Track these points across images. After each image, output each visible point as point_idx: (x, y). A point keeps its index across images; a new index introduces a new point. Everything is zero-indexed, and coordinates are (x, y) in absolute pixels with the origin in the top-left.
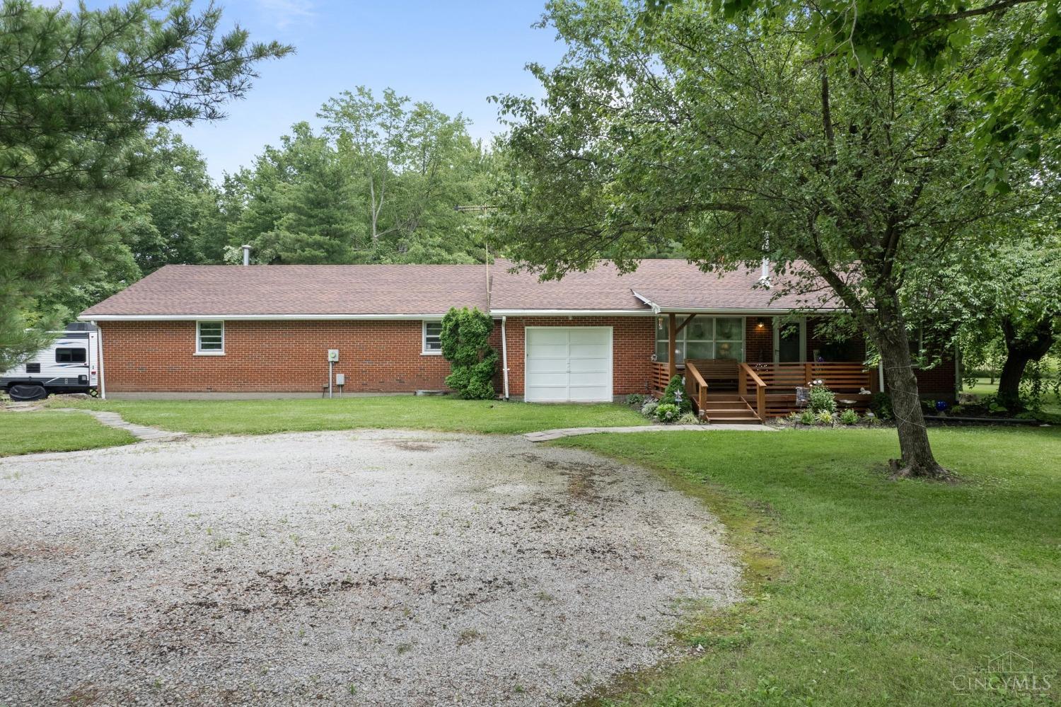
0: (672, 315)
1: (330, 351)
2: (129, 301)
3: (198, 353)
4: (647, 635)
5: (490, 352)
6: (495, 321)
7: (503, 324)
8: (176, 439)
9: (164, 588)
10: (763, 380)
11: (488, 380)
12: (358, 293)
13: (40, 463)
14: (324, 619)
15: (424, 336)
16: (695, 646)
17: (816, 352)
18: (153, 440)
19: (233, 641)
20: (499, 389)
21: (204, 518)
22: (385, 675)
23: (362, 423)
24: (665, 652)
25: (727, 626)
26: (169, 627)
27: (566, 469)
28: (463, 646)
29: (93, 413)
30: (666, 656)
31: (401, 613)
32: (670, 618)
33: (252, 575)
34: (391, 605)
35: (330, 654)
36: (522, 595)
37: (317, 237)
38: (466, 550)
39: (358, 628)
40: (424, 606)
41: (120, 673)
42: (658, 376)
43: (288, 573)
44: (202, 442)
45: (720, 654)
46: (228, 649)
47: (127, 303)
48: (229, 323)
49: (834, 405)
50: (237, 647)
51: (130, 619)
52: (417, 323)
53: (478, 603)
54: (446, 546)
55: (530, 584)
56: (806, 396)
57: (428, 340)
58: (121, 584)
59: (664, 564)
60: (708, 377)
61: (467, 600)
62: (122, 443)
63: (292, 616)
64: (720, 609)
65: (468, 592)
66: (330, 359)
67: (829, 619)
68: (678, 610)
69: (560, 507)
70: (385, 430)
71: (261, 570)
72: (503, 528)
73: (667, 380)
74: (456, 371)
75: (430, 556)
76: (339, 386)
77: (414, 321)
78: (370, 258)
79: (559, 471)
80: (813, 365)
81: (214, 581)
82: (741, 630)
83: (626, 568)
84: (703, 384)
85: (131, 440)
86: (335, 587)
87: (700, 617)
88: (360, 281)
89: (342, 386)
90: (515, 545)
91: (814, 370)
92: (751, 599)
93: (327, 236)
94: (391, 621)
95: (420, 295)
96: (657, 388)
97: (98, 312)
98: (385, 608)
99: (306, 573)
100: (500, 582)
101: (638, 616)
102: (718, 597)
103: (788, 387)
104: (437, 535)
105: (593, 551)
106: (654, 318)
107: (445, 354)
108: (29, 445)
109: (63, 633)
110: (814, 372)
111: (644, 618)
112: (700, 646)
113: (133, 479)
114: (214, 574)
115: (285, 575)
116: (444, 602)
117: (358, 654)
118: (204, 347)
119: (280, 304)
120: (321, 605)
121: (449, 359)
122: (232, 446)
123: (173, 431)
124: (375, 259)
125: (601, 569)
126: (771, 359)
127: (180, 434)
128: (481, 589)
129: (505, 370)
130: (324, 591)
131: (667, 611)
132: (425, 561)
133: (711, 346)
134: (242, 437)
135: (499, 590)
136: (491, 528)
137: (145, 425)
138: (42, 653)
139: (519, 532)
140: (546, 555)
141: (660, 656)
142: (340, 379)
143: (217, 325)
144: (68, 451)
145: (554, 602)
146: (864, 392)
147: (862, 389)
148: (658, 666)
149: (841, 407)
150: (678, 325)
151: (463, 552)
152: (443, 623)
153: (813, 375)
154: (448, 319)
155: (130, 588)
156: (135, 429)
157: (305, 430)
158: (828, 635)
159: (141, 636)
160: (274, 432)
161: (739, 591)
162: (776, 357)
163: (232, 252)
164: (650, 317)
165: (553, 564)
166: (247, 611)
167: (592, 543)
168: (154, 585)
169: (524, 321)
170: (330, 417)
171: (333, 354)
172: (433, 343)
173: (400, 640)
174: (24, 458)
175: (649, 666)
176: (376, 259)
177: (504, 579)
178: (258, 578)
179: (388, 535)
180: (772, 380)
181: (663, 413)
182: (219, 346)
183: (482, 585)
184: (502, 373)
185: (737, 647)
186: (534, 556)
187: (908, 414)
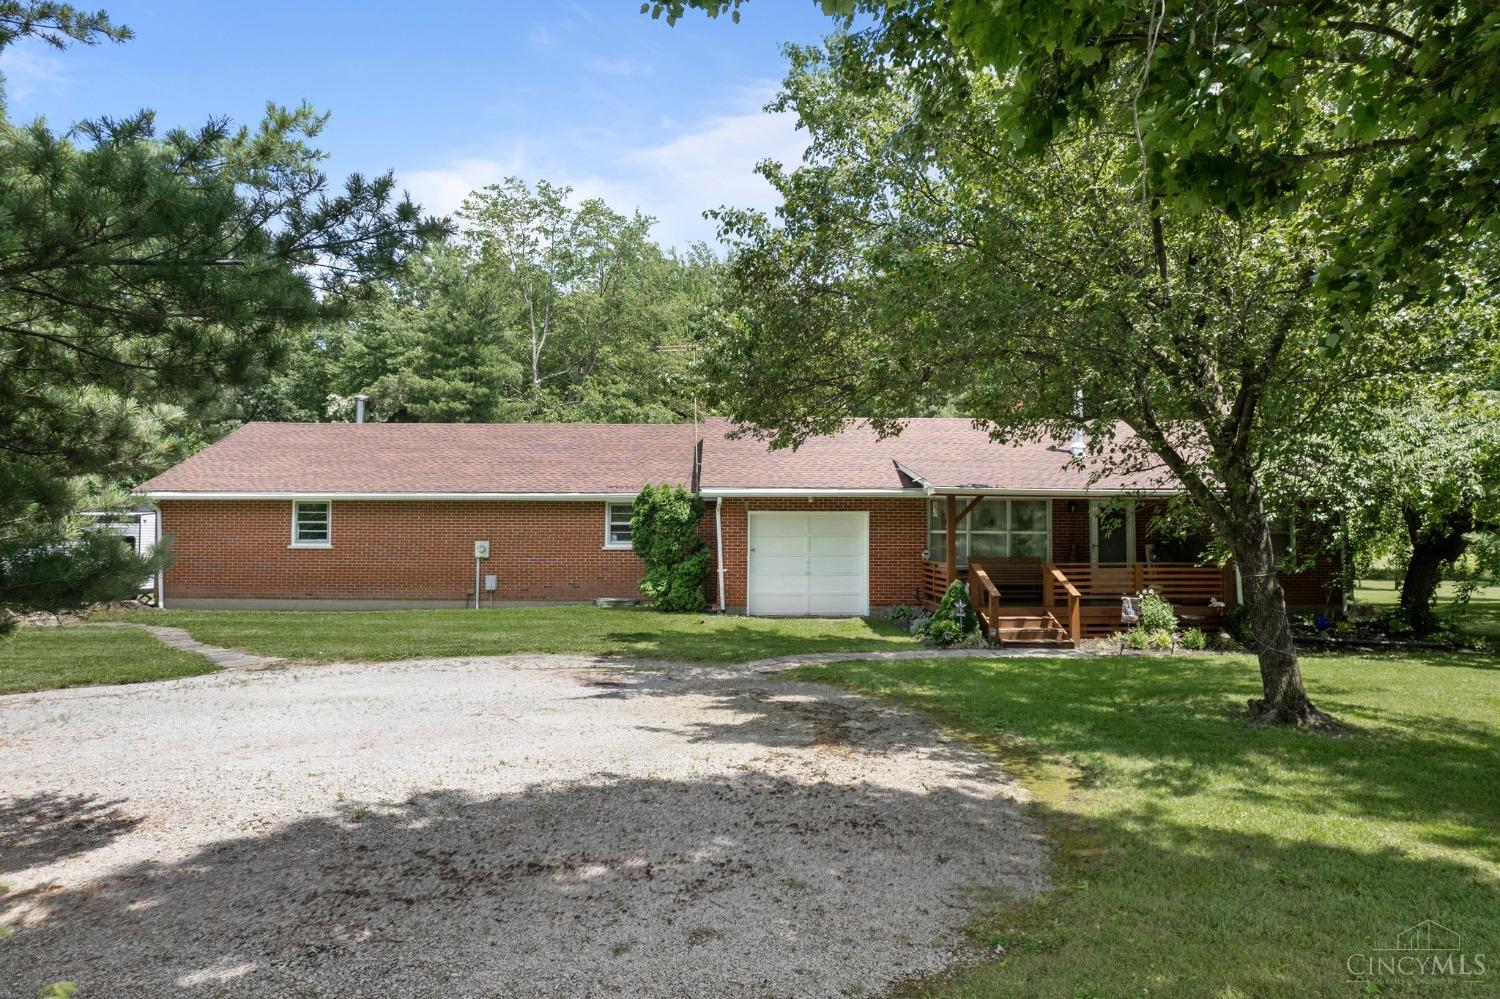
0: (951, 497)
1: (478, 544)
2: (199, 472)
3: (295, 544)
4: (931, 932)
5: (700, 546)
6: (707, 503)
7: (718, 507)
8: (270, 667)
9: (296, 872)
10: (1077, 587)
11: (697, 584)
12: (516, 463)
13: (91, 700)
14: (511, 911)
15: (608, 523)
16: (994, 946)
17: (1149, 547)
18: (239, 668)
19: (399, 939)
20: (712, 598)
21: (330, 779)
22: (600, 982)
23: (525, 645)
24: (955, 954)
25: (1034, 922)
26: (313, 921)
27: (810, 712)
28: (695, 947)
29: (150, 629)
30: (956, 959)
31: (611, 905)
32: (960, 911)
33: (407, 855)
34: (596, 895)
35: (526, 956)
36: (765, 882)
37: (459, 384)
38: (686, 823)
39: (557, 923)
40: (640, 896)
41: (261, 979)
42: (933, 581)
43: (455, 852)
44: (305, 670)
45: (1026, 957)
46: (395, 950)
47: (197, 476)
48: (339, 505)
49: (1173, 622)
50: (405, 948)
51: (260, 910)
52: (597, 506)
53: (709, 892)
54: (660, 817)
55: (774, 866)
56: (1137, 610)
57: (613, 528)
58: (237, 866)
59: (949, 841)
60: (1002, 582)
61: (695, 888)
62: (197, 673)
63: (469, 909)
64: (1024, 901)
65: (695, 878)
66: (478, 554)
67: (1166, 913)
68: (969, 902)
69: (806, 764)
70: (556, 656)
71: (418, 848)
72: (732, 793)
73: (944, 586)
74: (652, 572)
75: (640, 831)
76: (489, 592)
77: (595, 502)
78: (529, 411)
79: (802, 715)
80: (1145, 566)
81: (357, 862)
82: (1051, 927)
83: (900, 848)
84: (994, 592)
85: (207, 667)
86: (520, 872)
87: (998, 910)
88: (518, 445)
89: (493, 592)
90: (751, 816)
91: (1146, 573)
92: (1064, 887)
93: (470, 381)
94: (599, 914)
95: (602, 467)
96: (930, 597)
97: (157, 488)
98: (590, 898)
99: (479, 852)
100: (735, 865)
101: (918, 909)
102: (1020, 884)
103: (1111, 597)
104: (646, 801)
105: (855, 825)
106: (925, 500)
107: (636, 549)
108: (69, 675)
109: (177, 928)
110: (1146, 576)
111: (926, 912)
112: (1000, 948)
113: (222, 723)
114: (357, 854)
115: (451, 855)
116: (666, 890)
117: (562, 957)
118: (302, 536)
119: (409, 478)
120: (504, 894)
121: (642, 556)
122: (349, 678)
123: (265, 655)
124: (535, 414)
125: (866, 848)
126: (1087, 559)
127: (274, 659)
128: (711, 874)
129: (721, 570)
130: (506, 876)
131: (955, 902)
132: (633, 837)
133: (1002, 539)
134: (361, 666)
135: (735, 875)
136: (717, 793)
137: (224, 647)
138: (157, 953)
139: (754, 798)
140: (792, 830)
141: (948, 959)
142: (491, 582)
143: (323, 506)
144: (123, 683)
145: (808, 890)
146: (1215, 603)
147: (1213, 599)
148: (947, 971)
149: (1183, 626)
150: (960, 510)
151: (683, 825)
152: (667, 916)
153: (1145, 580)
154: (641, 500)
155: (250, 871)
156: (211, 652)
157: (446, 655)
158: (1165, 934)
159: (279, 932)
160: (404, 658)
161: (1047, 877)
162: (1094, 555)
163: (338, 403)
164: (920, 499)
165: (803, 842)
166: (410, 902)
167: (851, 814)
168: (280, 868)
169: (747, 503)
170: (478, 636)
171: (481, 549)
172: (620, 533)
173: (614, 939)
174: (66, 692)
175: (936, 972)
176: (537, 413)
177: (740, 860)
178: (417, 860)
179: (580, 802)
180: (1088, 587)
181: (940, 633)
182: (324, 536)
183: (712, 869)
184: (716, 574)
185: (1047, 948)
186: (776, 831)
187: (1272, 637)
